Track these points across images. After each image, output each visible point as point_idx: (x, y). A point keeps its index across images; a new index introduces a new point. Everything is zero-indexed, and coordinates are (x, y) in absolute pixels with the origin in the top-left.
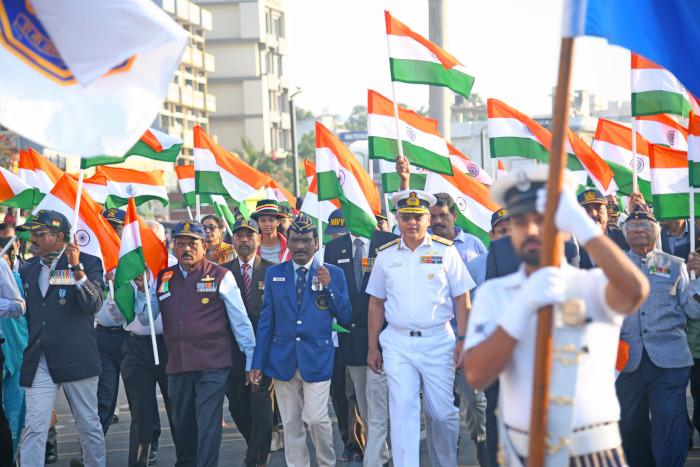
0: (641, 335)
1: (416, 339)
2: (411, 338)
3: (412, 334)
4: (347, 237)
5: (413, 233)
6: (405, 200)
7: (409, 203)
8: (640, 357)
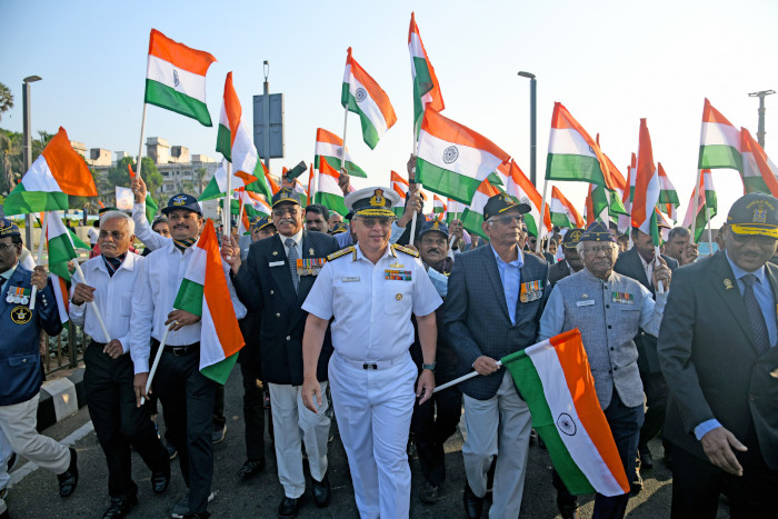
0: (610, 372)
1: (371, 374)
2: (364, 371)
3: (366, 367)
4: (277, 238)
5: (378, 241)
6: (369, 199)
7: (373, 202)
8: (609, 398)
